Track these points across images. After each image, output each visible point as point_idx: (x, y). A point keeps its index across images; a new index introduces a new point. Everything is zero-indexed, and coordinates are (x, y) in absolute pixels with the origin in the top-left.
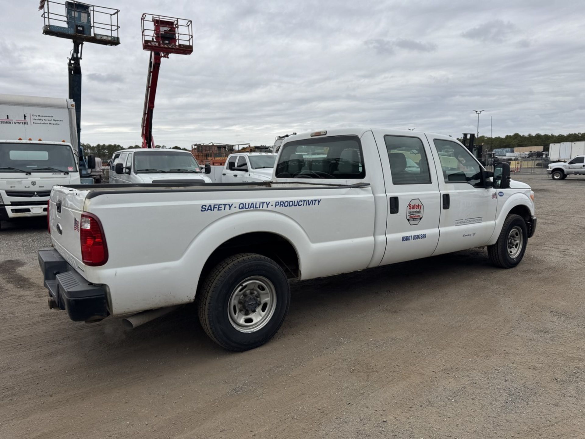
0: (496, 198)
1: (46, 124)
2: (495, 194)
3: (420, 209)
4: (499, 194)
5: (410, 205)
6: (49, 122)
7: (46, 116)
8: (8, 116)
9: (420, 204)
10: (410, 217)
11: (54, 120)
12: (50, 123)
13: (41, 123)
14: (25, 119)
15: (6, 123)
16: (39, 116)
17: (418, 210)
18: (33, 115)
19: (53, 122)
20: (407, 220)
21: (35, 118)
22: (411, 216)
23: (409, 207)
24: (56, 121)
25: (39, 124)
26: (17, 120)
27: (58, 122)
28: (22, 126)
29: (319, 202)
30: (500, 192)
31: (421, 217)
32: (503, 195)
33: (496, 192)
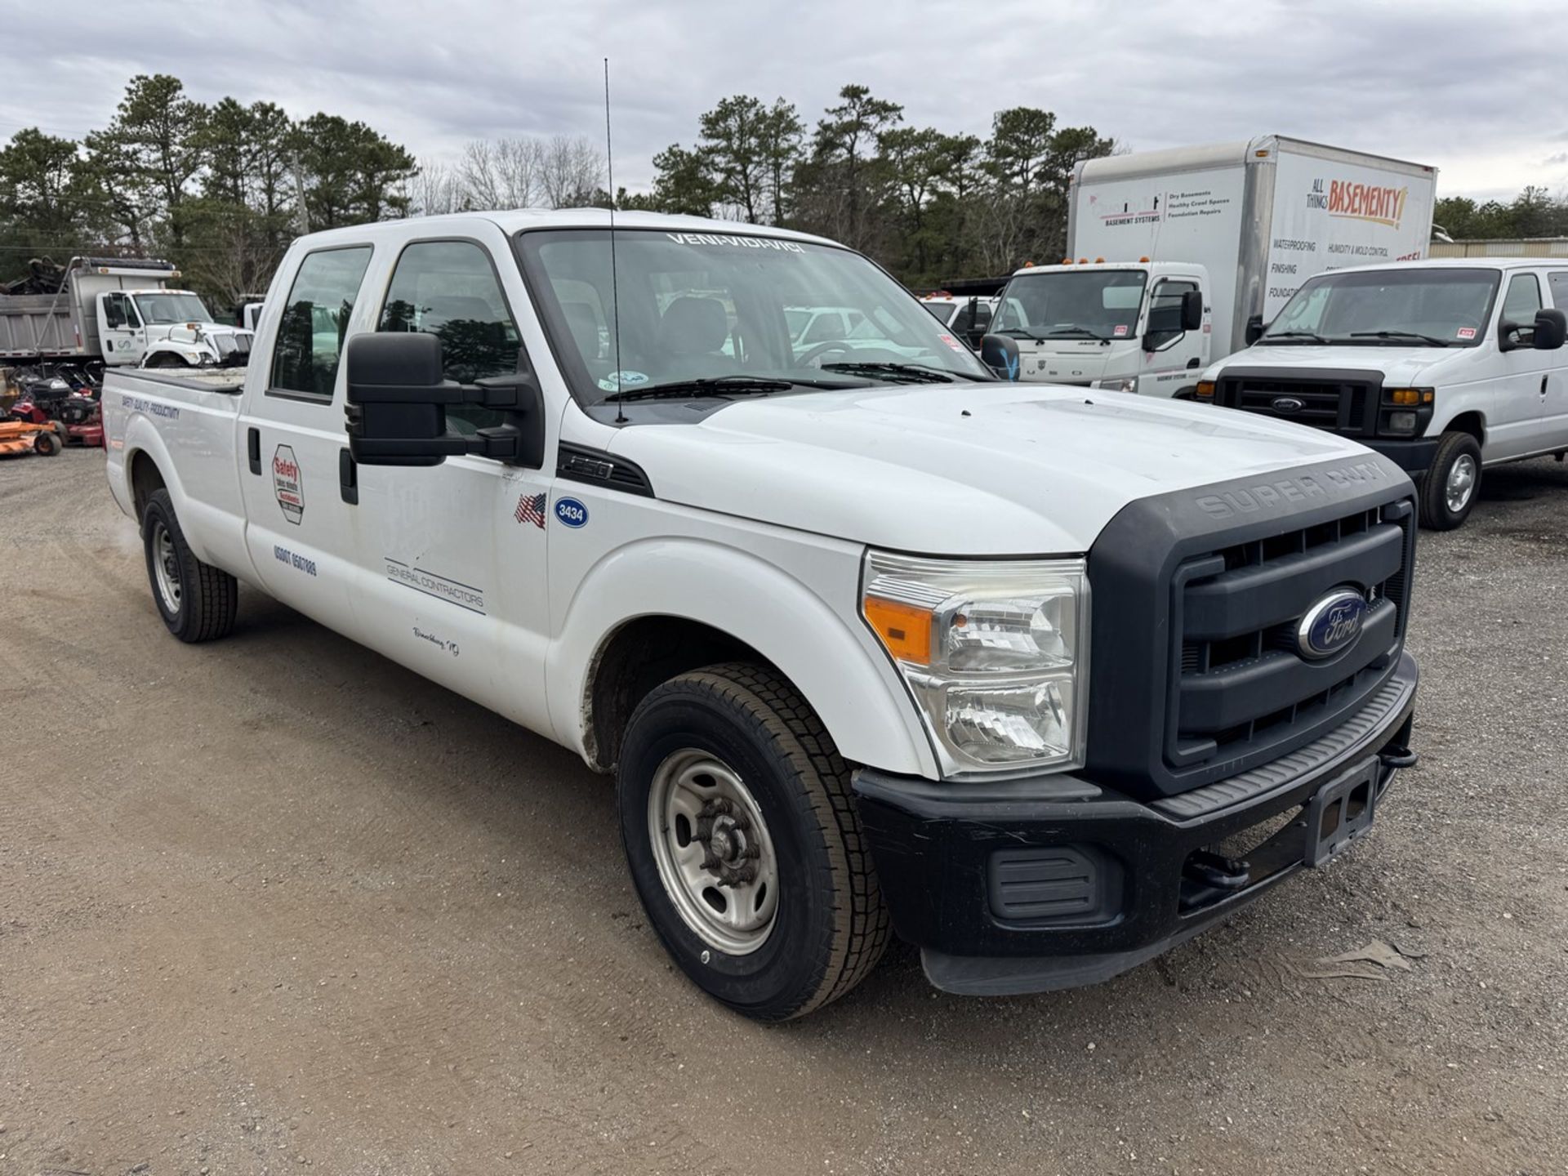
0: (541, 525)
1: (1193, 214)
2: (539, 502)
3: (295, 480)
4: (558, 509)
5: (276, 459)
6: (1198, 209)
7: (1196, 194)
8: (1126, 205)
9: (294, 464)
10: (282, 496)
11: (1211, 202)
12: (1202, 212)
13: (1183, 215)
14: (1155, 207)
15: (1122, 222)
16: (1183, 195)
17: (292, 480)
18: (1172, 197)
19: (1207, 208)
20: (278, 503)
21: (1175, 202)
22: (284, 493)
23: (275, 466)
24: (1214, 203)
25: (1180, 218)
26: (1140, 214)
27: (1217, 207)
28: (1148, 224)
29: (178, 413)
30: (569, 503)
31: (301, 505)
32: (581, 518)
33: (545, 495)
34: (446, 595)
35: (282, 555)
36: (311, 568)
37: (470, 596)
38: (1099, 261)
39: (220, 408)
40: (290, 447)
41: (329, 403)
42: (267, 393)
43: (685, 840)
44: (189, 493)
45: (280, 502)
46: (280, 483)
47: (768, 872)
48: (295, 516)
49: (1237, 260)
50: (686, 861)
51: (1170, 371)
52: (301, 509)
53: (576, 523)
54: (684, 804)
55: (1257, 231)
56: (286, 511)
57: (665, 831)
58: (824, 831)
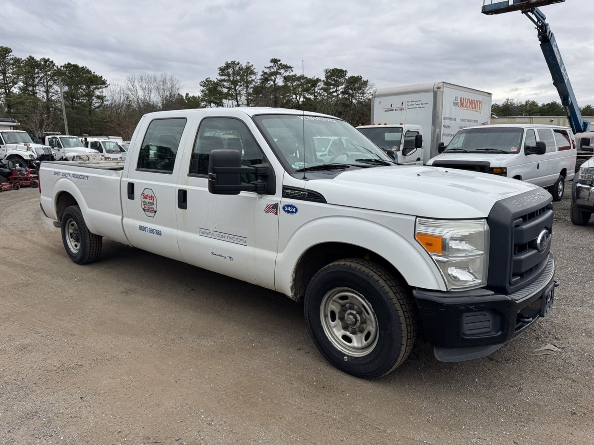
0: (276, 214)
1: (416, 108)
2: (276, 206)
3: (153, 201)
4: (284, 208)
5: (143, 194)
6: (417, 106)
7: (416, 101)
8: (392, 105)
9: (153, 195)
10: (145, 207)
11: (422, 104)
12: (418, 107)
13: (412, 108)
14: (402, 106)
15: (390, 110)
16: (412, 101)
17: (151, 201)
18: (408, 102)
19: (420, 106)
20: (143, 210)
21: (409, 104)
22: (146, 206)
23: (142, 196)
24: (423, 104)
25: (411, 109)
26: (397, 108)
27: (424, 105)
28: (400, 111)
29: (88, 178)
30: (289, 206)
31: (155, 210)
32: (295, 211)
33: (278, 204)
34: (228, 240)
35: (143, 229)
36: (159, 233)
37: (241, 240)
38: (385, 124)
39: (111, 175)
40: (151, 189)
41: (171, 173)
42: (136, 170)
43: (333, 319)
44: (90, 207)
45: (144, 209)
46: (144, 202)
47: (372, 327)
48: (152, 214)
49: (431, 124)
50: (335, 327)
51: (411, 162)
52: (155, 212)
53: (293, 212)
54: (334, 307)
55: (438, 114)
56: (146, 213)
57: (326, 316)
58: (398, 311)
